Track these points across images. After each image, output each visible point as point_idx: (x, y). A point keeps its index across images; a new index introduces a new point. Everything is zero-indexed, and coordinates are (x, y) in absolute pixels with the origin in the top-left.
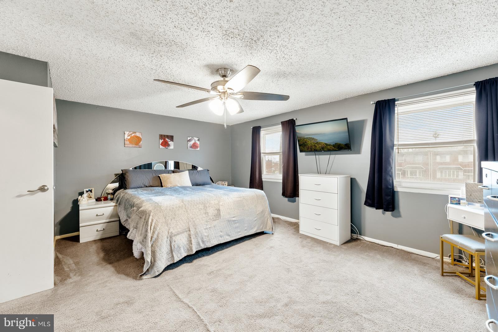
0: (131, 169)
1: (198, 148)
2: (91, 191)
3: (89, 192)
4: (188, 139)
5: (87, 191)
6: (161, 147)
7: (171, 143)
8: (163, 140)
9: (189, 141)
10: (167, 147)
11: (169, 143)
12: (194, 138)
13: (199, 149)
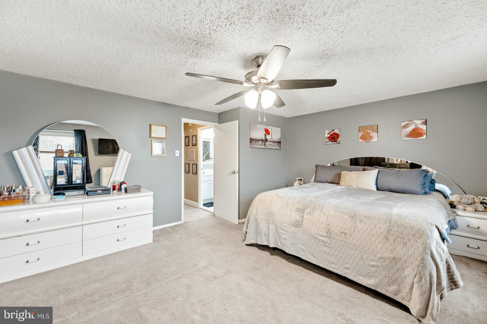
0: (329, 165)
1: (422, 136)
2: (301, 180)
3: (300, 181)
4: (402, 125)
5: (299, 180)
6: (360, 140)
7: (374, 134)
8: (363, 133)
9: (405, 127)
10: (368, 140)
11: (371, 135)
12: (414, 121)
13: (424, 137)
